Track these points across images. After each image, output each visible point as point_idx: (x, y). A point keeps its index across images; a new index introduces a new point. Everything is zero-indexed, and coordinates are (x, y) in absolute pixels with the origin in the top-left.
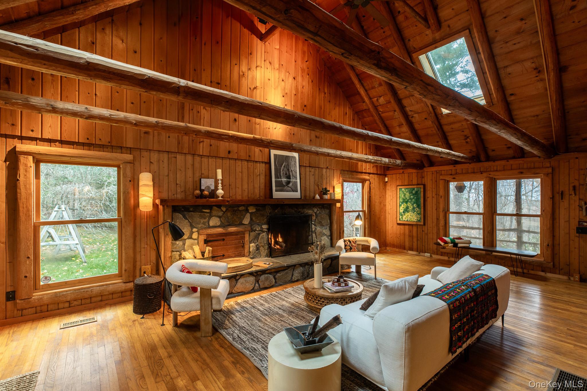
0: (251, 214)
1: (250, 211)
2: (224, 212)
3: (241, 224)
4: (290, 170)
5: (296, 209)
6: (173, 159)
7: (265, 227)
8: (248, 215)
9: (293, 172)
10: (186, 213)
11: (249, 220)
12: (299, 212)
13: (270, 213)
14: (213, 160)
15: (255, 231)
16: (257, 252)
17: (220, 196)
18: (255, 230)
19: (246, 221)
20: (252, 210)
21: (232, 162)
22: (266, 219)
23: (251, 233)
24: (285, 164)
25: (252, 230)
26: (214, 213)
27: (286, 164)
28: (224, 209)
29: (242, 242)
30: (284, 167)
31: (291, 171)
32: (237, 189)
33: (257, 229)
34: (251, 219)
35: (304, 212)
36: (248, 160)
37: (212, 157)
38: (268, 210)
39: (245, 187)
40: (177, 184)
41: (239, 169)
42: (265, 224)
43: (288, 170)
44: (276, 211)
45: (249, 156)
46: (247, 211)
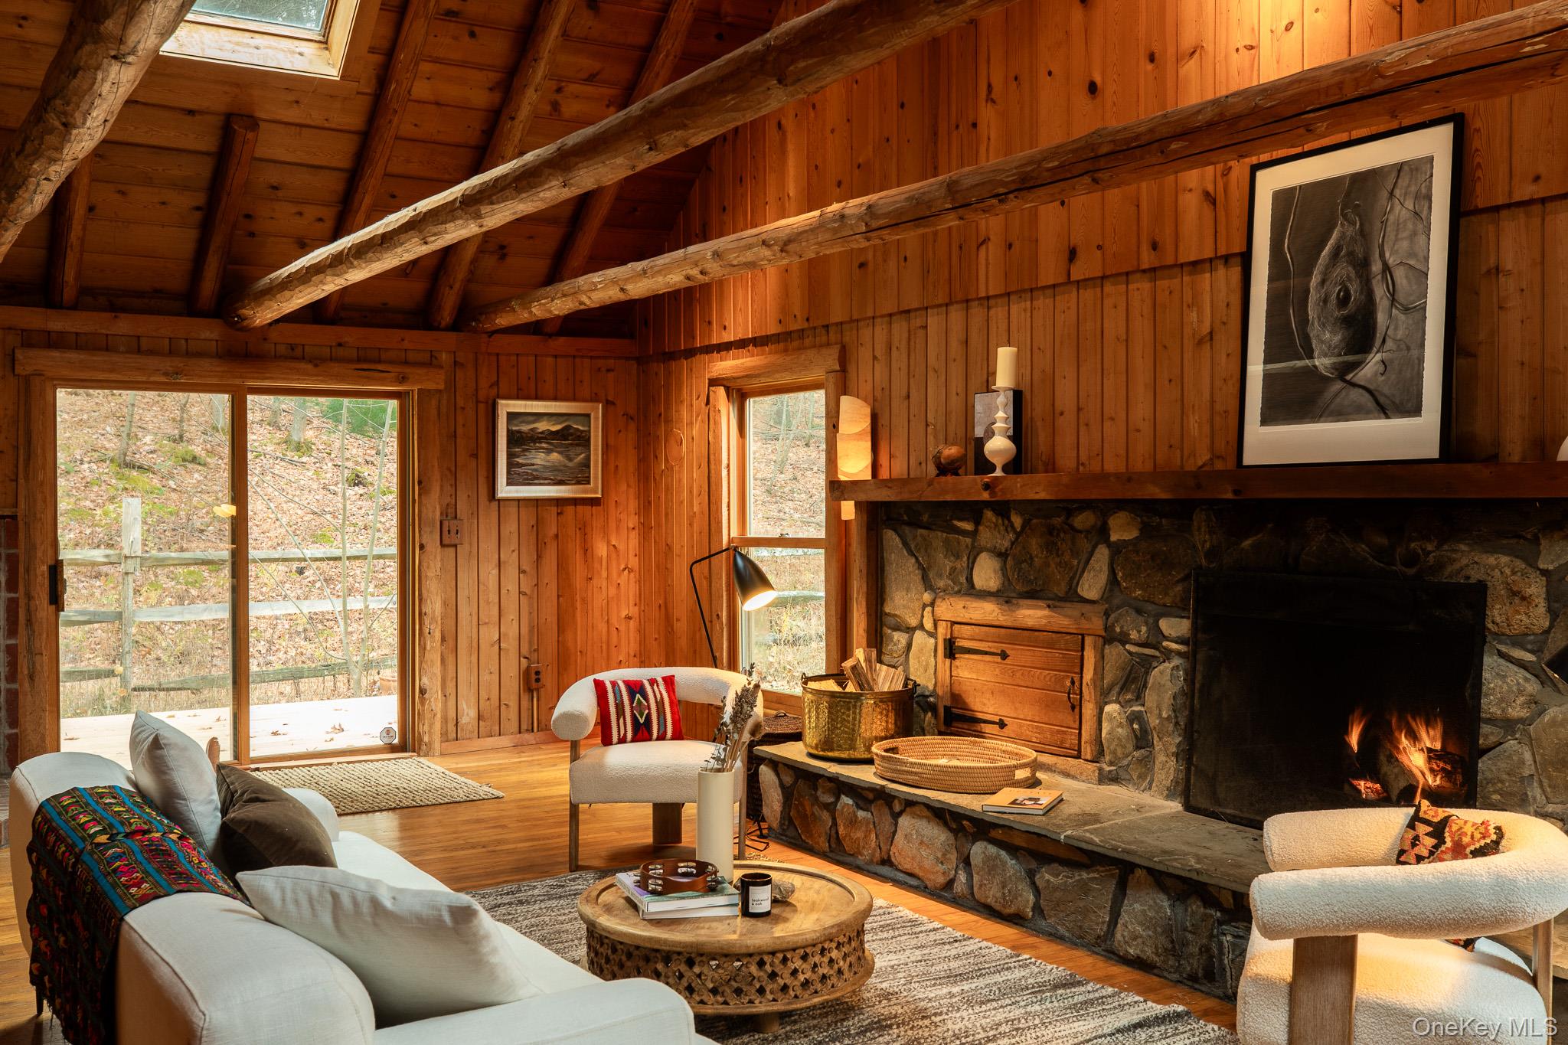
0: (1116, 549)
1: (1114, 538)
2: (1018, 535)
3: (1071, 596)
4: (1376, 267)
5: (1382, 540)
6: (922, 332)
7: (1175, 627)
8: (1102, 554)
9: (1400, 274)
11: (1103, 577)
12: (1412, 560)
13: (1211, 554)
15: (1124, 644)
16: (1137, 754)
17: (998, 462)
18: (1124, 640)
19: (1092, 586)
20: (1122, 529)
21: (1088, 295)
22: (1179, 588)
23: (1107, 650)
25: (1110, 637)
26: (986, 536)
28: (1017, 521)
29: (1068, 683)
30: (1336, 254)
31: (1386, 268)
33: (1134, 635)
34: (1113, 580)
35: (1440, 566)
36: (1154, 270)
38: (1202, 535)
39: (1142, 410)
40: (927, 425)
41: (1114, 325)
42: (1176, 610)
43: (1362, 265)
44: (1246, 543)
45: (1154, 246)
46: (1103, 532)
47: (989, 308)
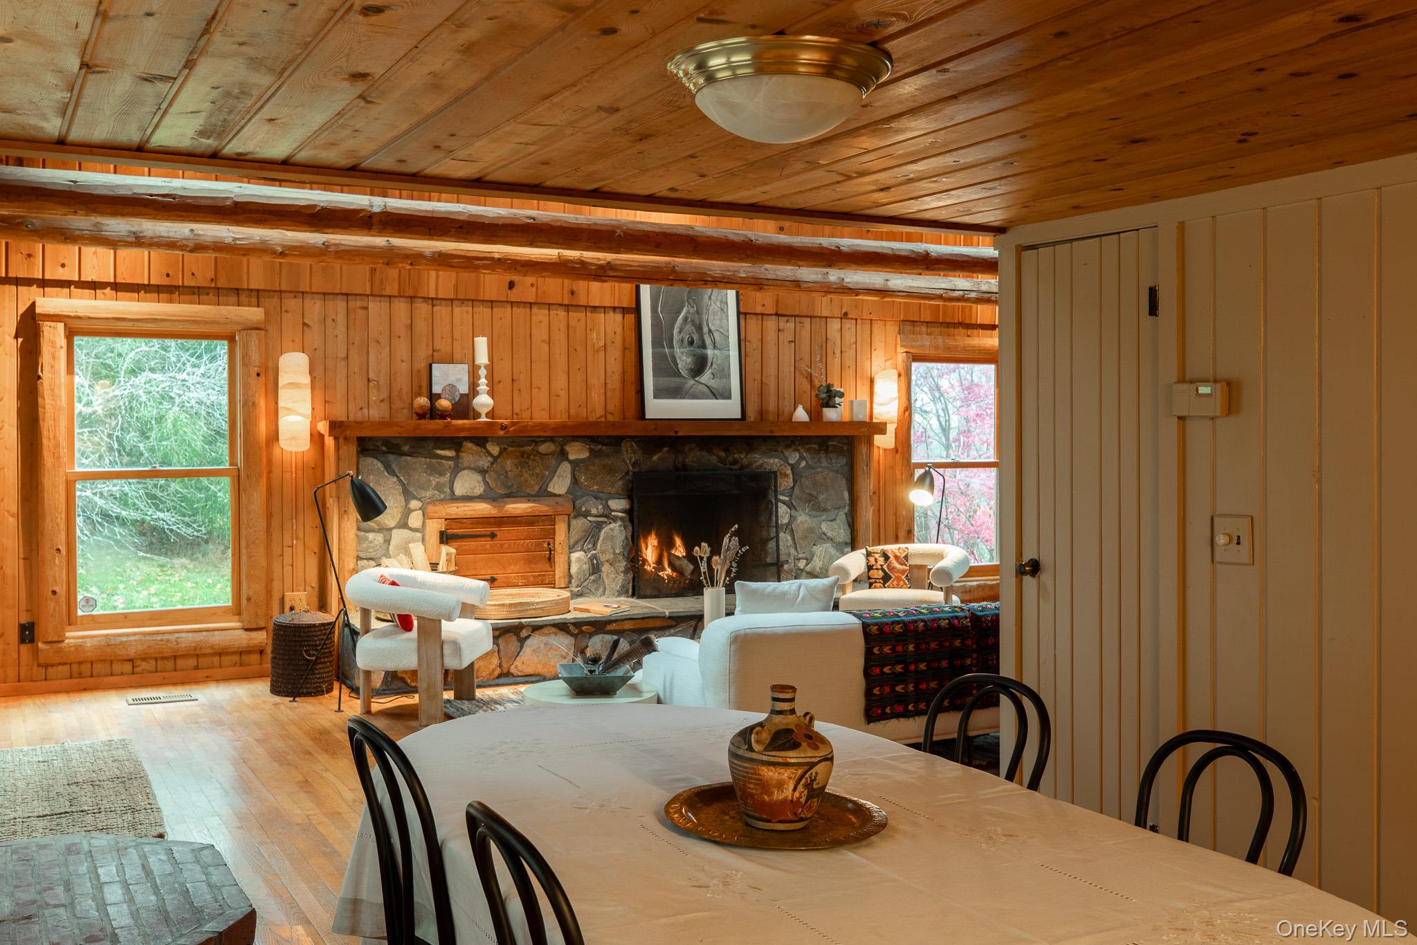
0: (575, 464)
1: (572, 457)
2: (495, 459)
3: (543, 494)
4: (705, 330)
5: (723, 454)
6: (360, 312)
7: (618, 505)
8: (565, 469)
9: (716, 335)
10: (391, 457)
11: (568, 481)
12: (735, 462)
13: (634, 465)
14: (465, 309)
15: (585, 517)
16: (592, 578)
17: (484, 411)
18: (586, 514)
19: (560, 484)
20: (577, 452)
21: (520, 312)
22: (620, 483)
23: (574, 522)
24: (688, 312)
25: (579, 514)
26: (467, 458)
27: (692, 311)
28: (494, 449)
29: (546, 545)
30: (686, 319)
31: (710, 331)
32: (535, 391)
33: (594, 511)
34: (575, 480)
35: (751, 464)
36: (568, 305)
37: (463, 301)
38: (629, 455)
39: (560, 383)
40: (369, 380)
41: (540, 334)
42: (617, 496)
43: (699, 328)
44: (655, 458)
45: (572, 293)
46: (563, 455)
47: (433, 306)
